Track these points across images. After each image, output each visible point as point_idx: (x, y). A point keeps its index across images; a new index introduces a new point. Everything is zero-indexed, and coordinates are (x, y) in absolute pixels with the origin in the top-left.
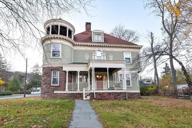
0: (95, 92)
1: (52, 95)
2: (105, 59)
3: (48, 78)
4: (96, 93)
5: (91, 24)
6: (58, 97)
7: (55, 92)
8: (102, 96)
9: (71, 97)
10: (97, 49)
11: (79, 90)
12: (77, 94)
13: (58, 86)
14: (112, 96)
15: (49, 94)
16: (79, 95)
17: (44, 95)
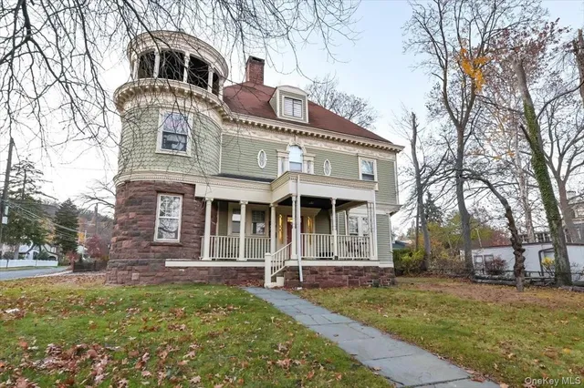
0: (302, 264)
1: (158, 271)
2: (312, 172)
3: (145, 217)
4: (304, 268)
5: (263, 64)
6: (178, 280)
7: (169, 263)
8: (318, 276)
9: (218, 279)
10: (290, 140)
11: (244, 259)
12: (238, 269)
13: (178, 246)
14: (344, 277)
15: (147, 271)
16: (244, 274)
17: (126, 272)
